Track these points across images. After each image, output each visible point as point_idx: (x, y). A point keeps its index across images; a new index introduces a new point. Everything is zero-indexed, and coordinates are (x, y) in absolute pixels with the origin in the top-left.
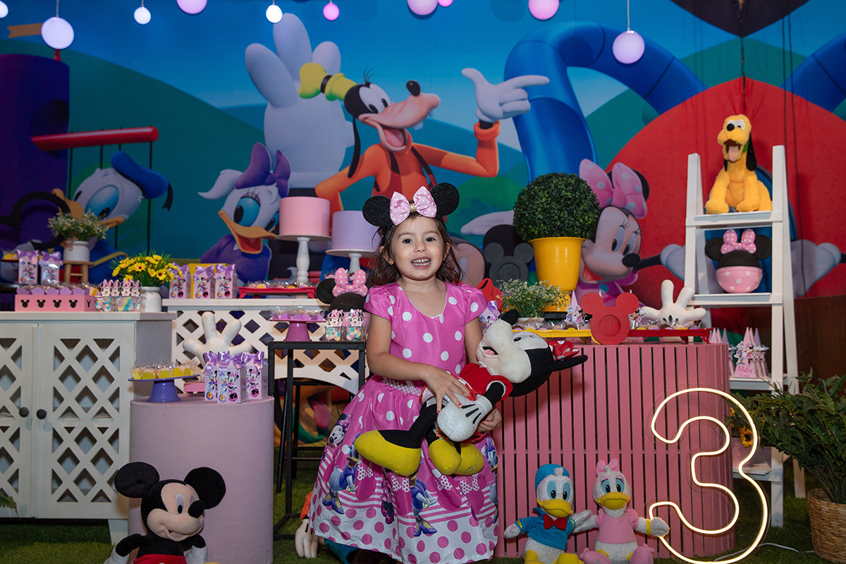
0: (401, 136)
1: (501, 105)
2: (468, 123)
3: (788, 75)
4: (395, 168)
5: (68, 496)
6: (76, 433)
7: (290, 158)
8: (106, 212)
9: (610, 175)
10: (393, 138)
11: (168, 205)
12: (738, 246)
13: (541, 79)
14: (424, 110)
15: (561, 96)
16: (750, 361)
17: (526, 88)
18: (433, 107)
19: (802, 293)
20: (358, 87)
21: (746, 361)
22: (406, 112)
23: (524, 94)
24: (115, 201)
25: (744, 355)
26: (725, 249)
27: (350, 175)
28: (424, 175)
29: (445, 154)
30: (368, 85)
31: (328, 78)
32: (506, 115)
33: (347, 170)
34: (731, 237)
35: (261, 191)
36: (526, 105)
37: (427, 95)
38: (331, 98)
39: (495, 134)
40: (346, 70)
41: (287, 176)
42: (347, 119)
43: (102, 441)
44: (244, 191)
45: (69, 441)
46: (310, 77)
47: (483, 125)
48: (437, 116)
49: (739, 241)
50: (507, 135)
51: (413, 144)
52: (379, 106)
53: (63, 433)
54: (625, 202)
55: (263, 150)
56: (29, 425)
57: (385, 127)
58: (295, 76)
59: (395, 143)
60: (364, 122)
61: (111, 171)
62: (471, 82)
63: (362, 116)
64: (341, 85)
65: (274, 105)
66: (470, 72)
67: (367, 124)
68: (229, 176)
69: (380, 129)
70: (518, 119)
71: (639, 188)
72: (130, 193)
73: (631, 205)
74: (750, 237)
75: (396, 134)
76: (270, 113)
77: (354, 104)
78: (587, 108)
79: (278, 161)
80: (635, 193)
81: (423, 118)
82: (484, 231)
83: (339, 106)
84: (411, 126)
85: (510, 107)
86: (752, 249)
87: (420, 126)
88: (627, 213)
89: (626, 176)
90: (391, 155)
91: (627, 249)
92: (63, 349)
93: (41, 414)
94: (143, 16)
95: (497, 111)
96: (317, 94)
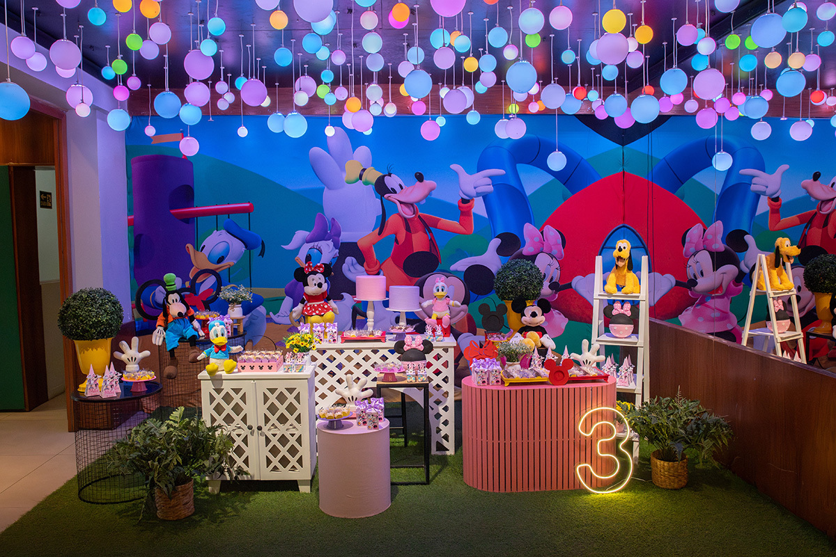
0: (412, 208)
1: (475, 188)
2: (454, 200)
3: (650, 170)
4: (408, 229)
5: (275, 468)
6: (278, 437)
7: (340, 223)
8: (221, 260)
9: (542, 233)
10: (406, 209)
11: (262, 253)
12: (622, 311)
13: (502, 172)
14: (426, 192)
15: (513, 183)
16: (626, 377)
17: (490, 177)
18: (432, 190)
19: (653, 305)
20: (384, 176)
21: (623, 377)
22: (415, 193)
23: (489, 181)
24: (227, 251)
25: (623, 374)
26: (614, 312)
27: (380, 234)
28: (426, 234)
29: (439, 220)
30: (390, 175)
31: (364, 170)
32: (478, 195)
33: (377, 231)
34: (617, 306)
35: (322, 244)
36: (491, 188)
37: (428, 183)
38: (366, 183)
39: (471, 207)
40: (375, 165)
41: (339, 235)
42: (377, 197)
43: (292, 441)
44: (311, 245)
45: (274, 441)
46: (352, 169)
47: (464, 201)
48: (435, 195)
49: (622, 308)
50: (479, 208)
51: (419, 213)
52: (397, 189)
53: (271, 437)
54: (551, 250)
55: (322, 218)
56: (252, 434)
57: (401, 203)
58: (343, 169)
59: (408, 213)
60: (387, 199)
61: (224, 232)
62: (456, 173)
63: (386, 196)
64: (373, 175)
65: (329, 188)
66: (454, 167)
67: (389, 200)
68: (301, 235)
69: (398, 203)
70: (485, 197)
71: (560, 241)
72: (237, 246)
73: (555, 252)
74: (627, 306)
75: (409, 207)
76: (326, 193)
77: (381, 188)
78: (529, 191)
79: (333, 225)
80: (557, 244)
81: (426, 197)
82: (464, 269)
83: (371, 188)
84: (418, 202)
85: (481, 189)
86: (629, 313)
87: (424, 201)
88: (552, 257)
89: (552, 233)
90: (405, 220)
91: (552, 279)
92: (268, 394)
93: (260, 428)
94: (243, 132)
95: (472, 192)
96: (357, 181)
